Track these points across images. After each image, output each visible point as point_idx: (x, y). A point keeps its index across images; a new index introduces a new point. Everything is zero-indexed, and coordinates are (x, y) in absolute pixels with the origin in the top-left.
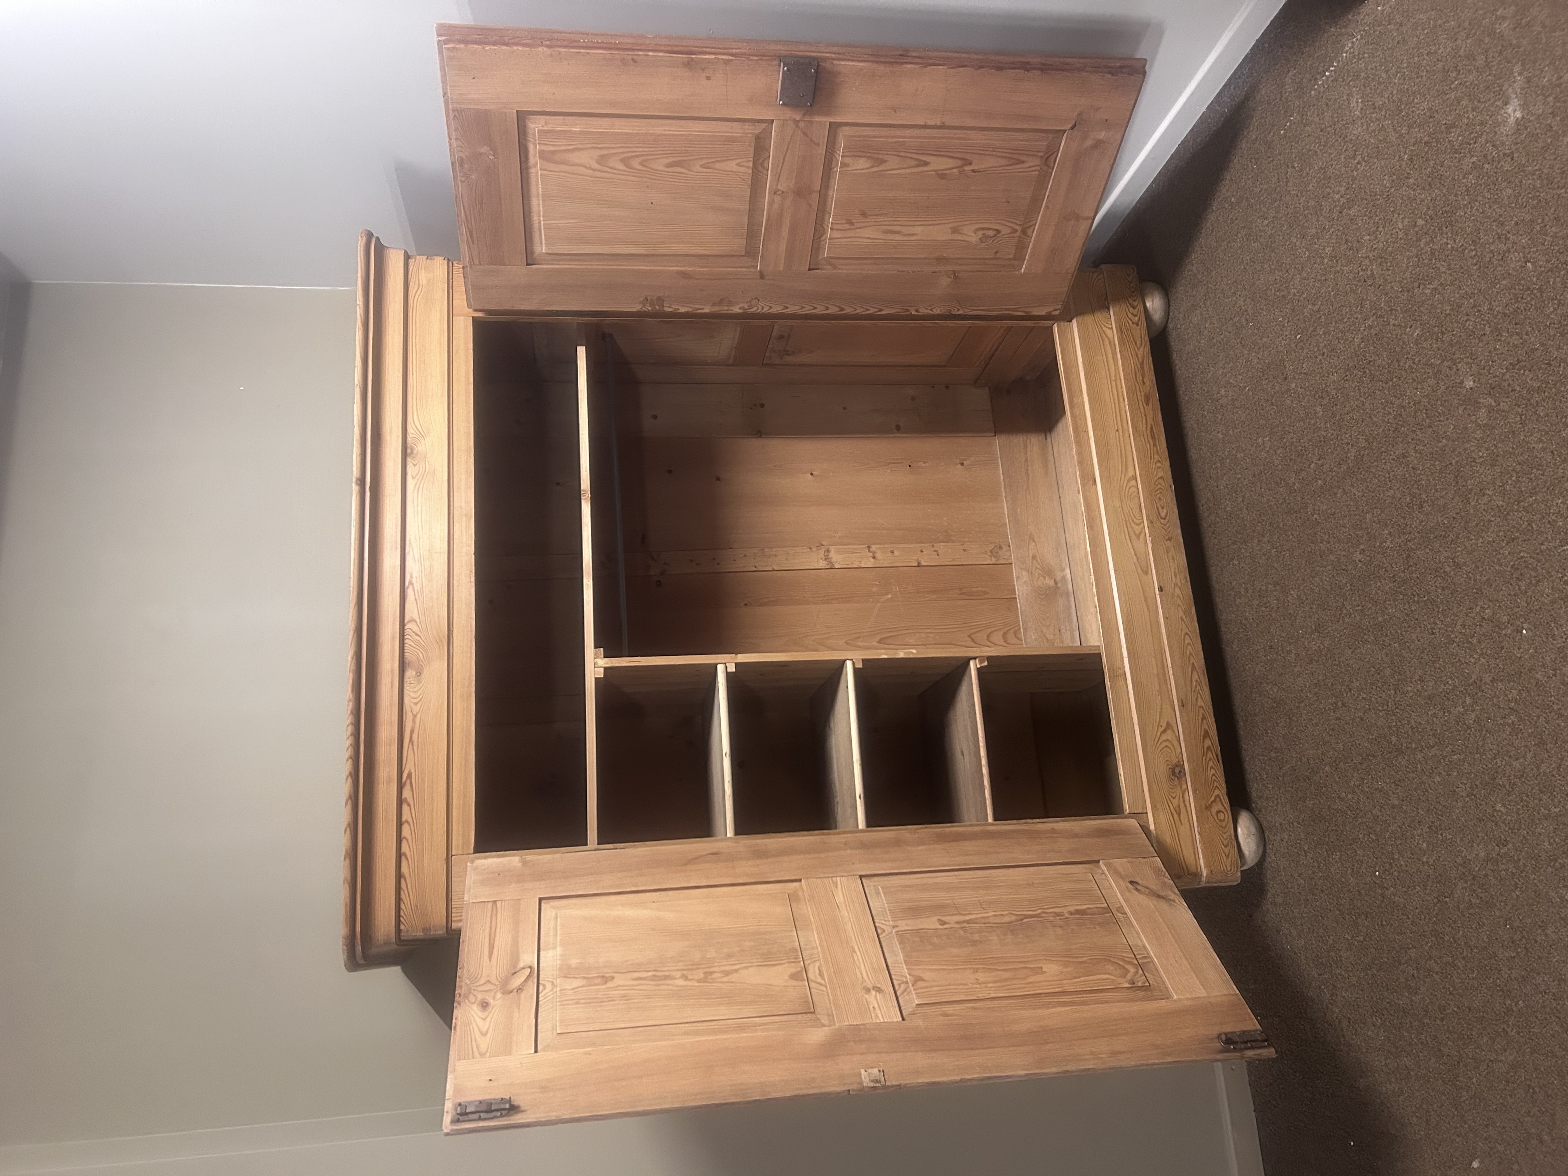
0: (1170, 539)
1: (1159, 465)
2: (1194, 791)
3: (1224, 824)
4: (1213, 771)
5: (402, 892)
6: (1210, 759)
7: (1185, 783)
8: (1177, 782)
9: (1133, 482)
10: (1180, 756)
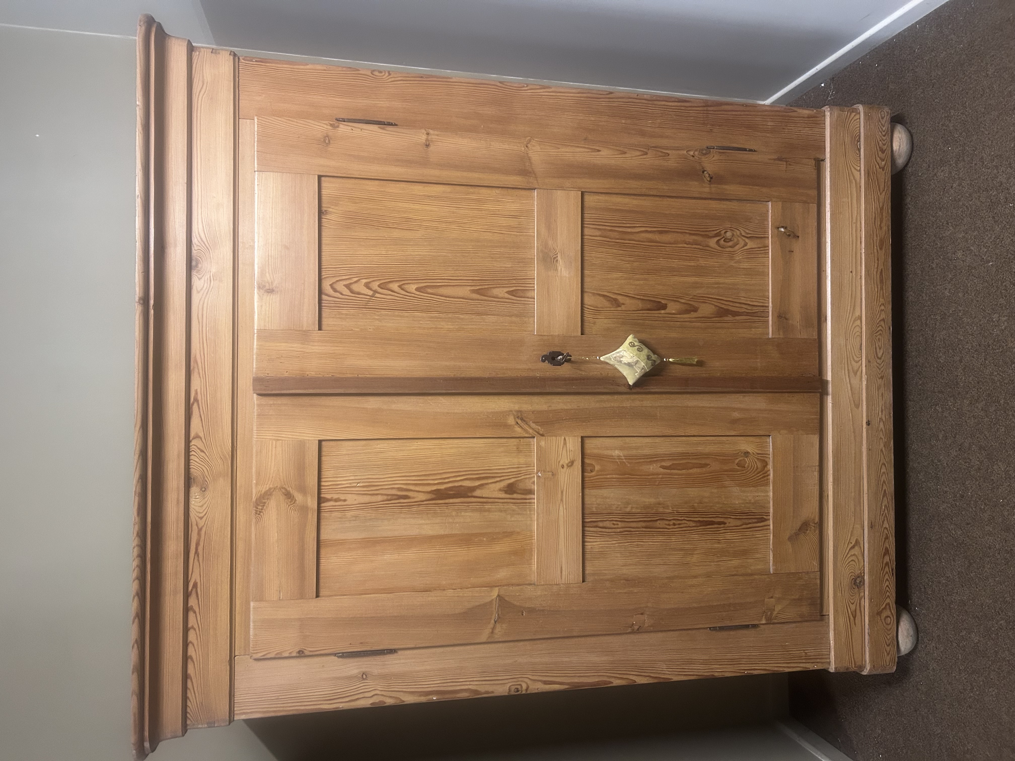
0: (882, 378)
1: (883, 307)
2: (870, 600)
3: (889, 627)
4: (887, 583)
5: (188, 691)
6: (887, 573)
7: (863, 591)
8: (856, 590)
9: (858, 322)
10: (863, 568)
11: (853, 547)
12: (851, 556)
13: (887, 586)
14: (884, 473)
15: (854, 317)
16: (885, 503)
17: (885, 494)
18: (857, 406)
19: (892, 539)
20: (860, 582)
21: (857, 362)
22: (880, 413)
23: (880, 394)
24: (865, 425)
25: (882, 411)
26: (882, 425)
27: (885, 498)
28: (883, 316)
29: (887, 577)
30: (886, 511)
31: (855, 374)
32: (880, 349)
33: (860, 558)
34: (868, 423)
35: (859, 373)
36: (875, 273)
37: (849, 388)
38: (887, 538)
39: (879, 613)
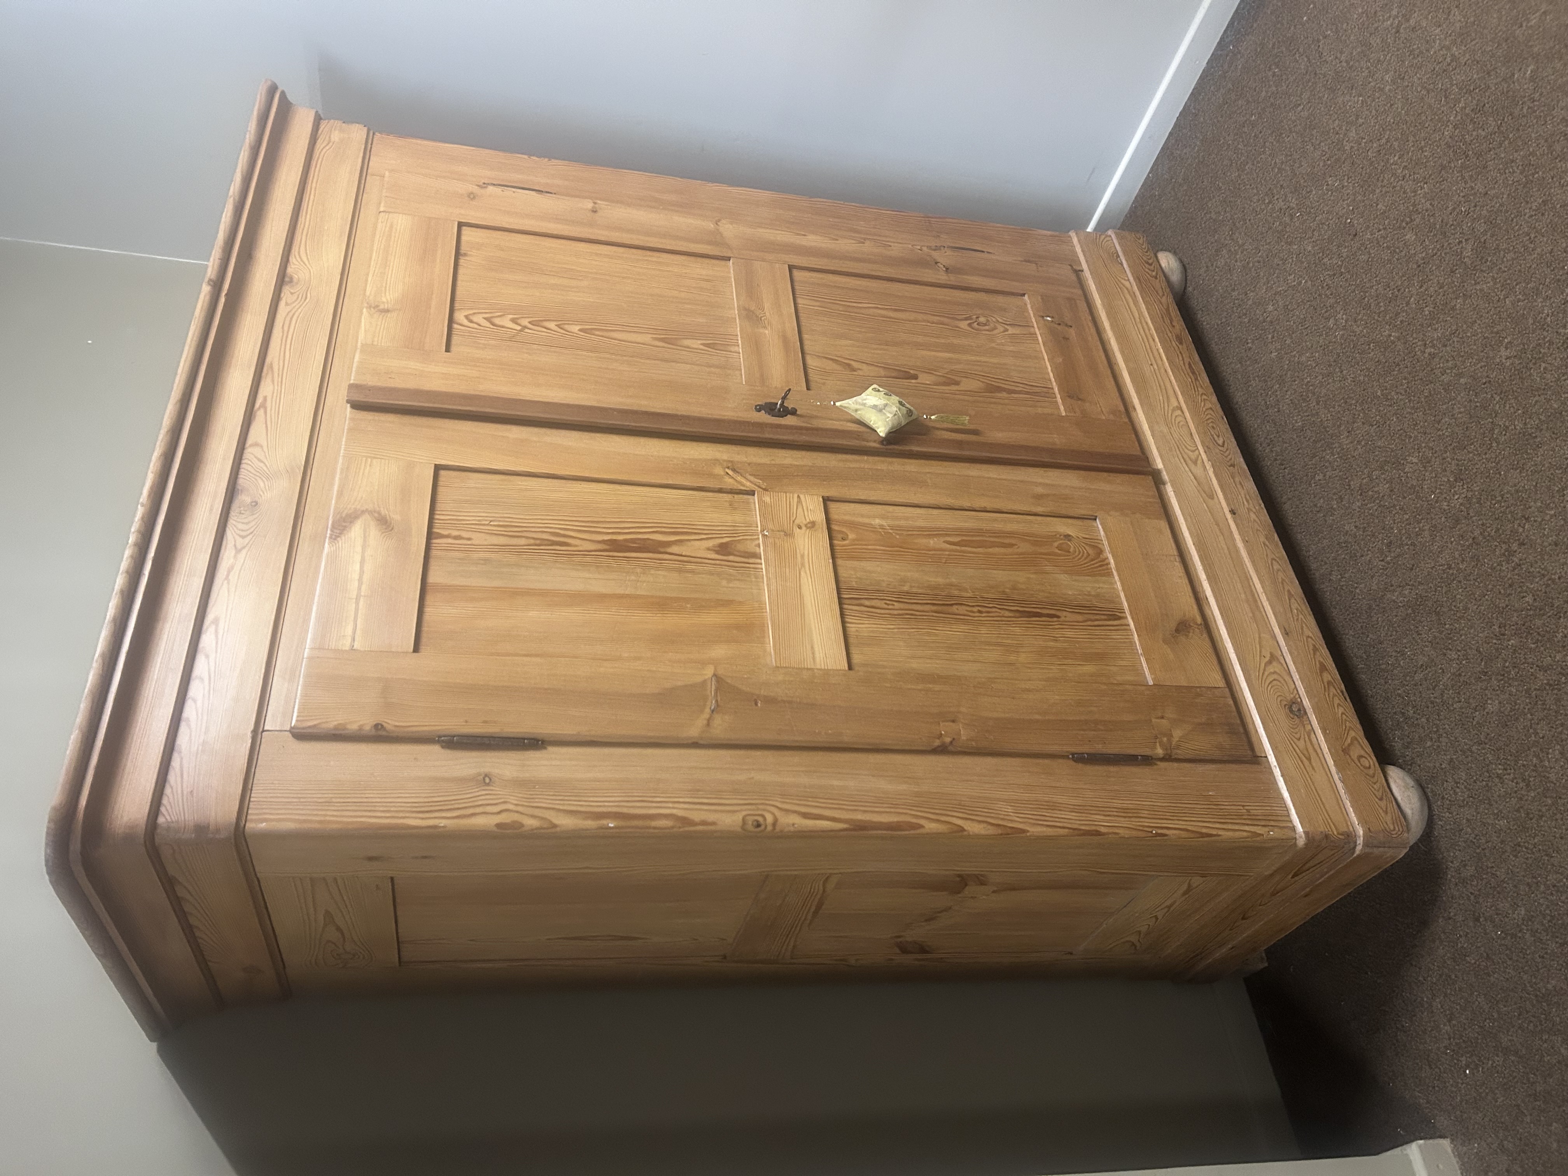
0: (1233, 466)
1: (1205, 397)
2: (1324, 730)
3: (1371, 772)
4: (1341, 710)
5: (170, 771)
6: (1334, 695)
7: (1308, 722)
8: (1297, 721)
9: (1179, 412)
10: (1296, 692)
11: (1270, 662)
12: (1271, 673)
13: (1342, 714)
14: (1278, 570)
15: (1171, 408)
16: (1295, 605)
17: (1290, 595)
18: (1211, 496)
19: (1325, 652)
20: (1299, 710)
21: (1193, 451)
22: (1245, 503)
23: (1238, 483)
24: (1229, 516)
25: (1248, 501)
26: (1253, 516)
27: (1293, 600)
28: (1209, 405)
29: (1337, 701)
30: (1301, 616)
31: (1195, 463)
32: (1218, 436)
33: (1287, 678)
34: (1233, 512)
35: (1199, 462)
36: (1182, 365)
37: (1192, 477)
38: (1315, 649)
39: (1346, 751)
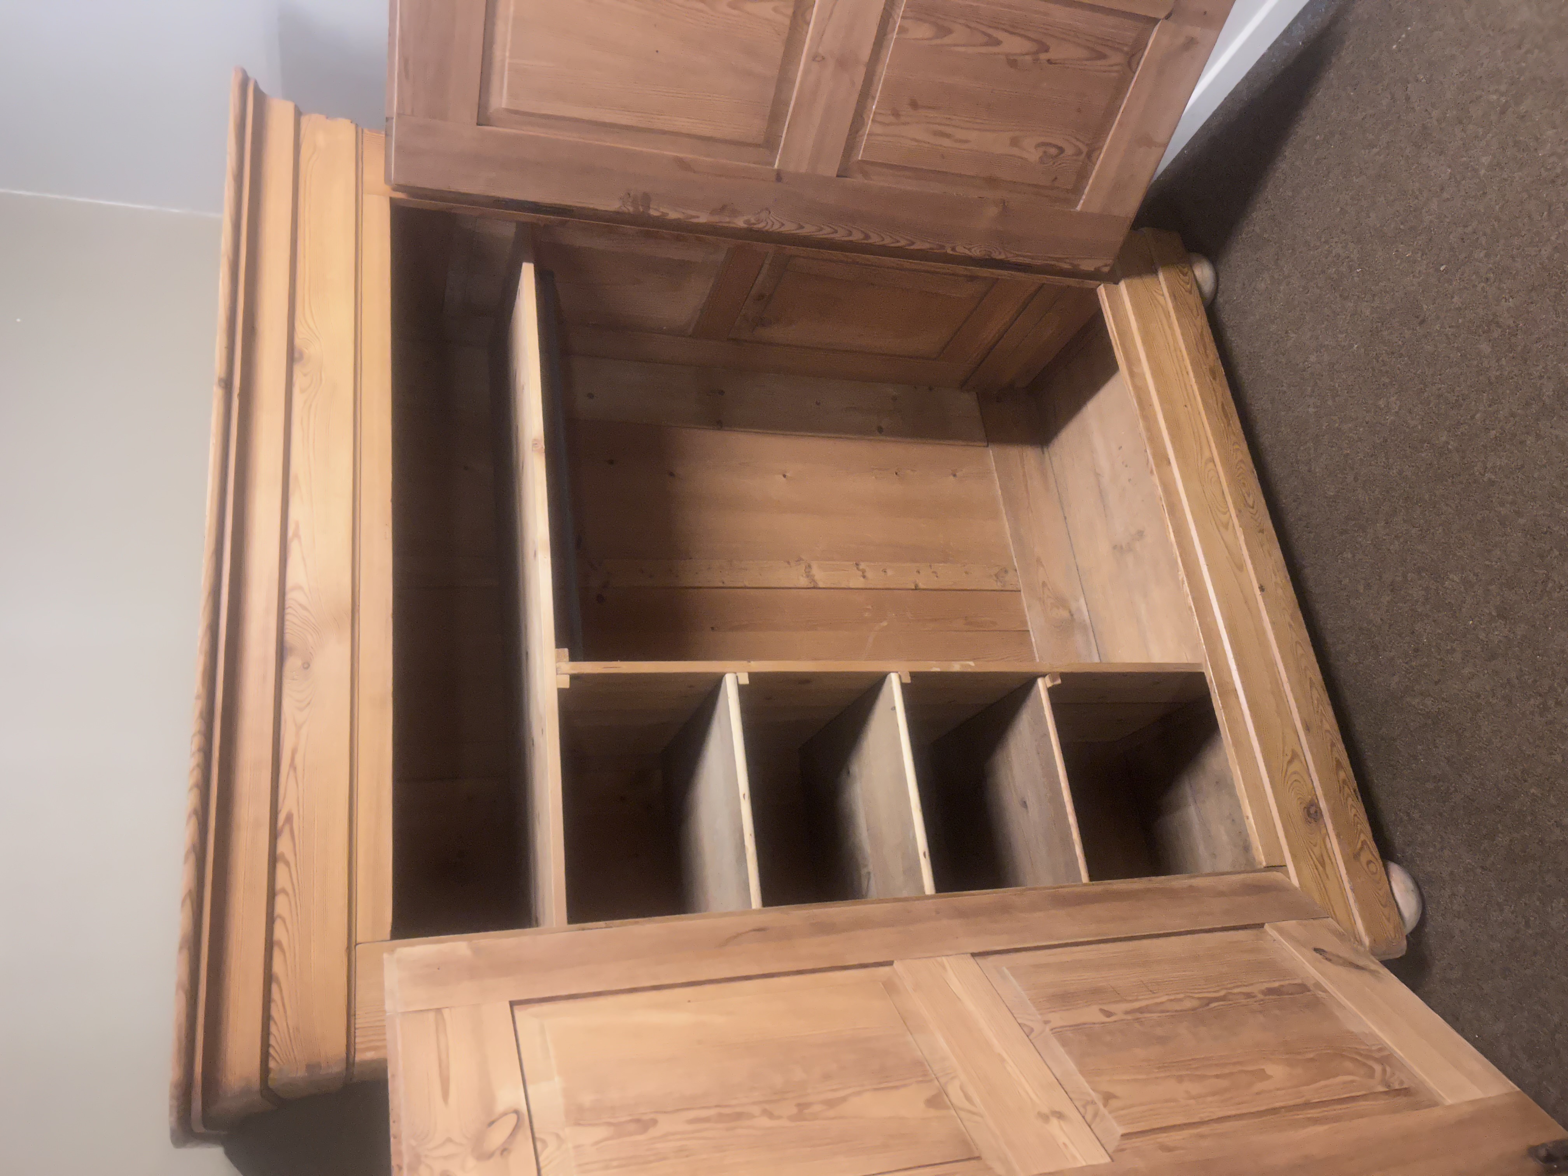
0: (1262, 531)
1: (1237, 447)
2: (1338, 836)
3: (1376, 877)
4: (1354, 811)
5: (273, 1005)
6: (1349, 796)
7: (1324, 825)
8: (1313, 824)
9: (1211, 465)
10: (1313, 792)
11: (1290, 762)
12: (1292, 774)
13: (1355, 815)
15: (1204, 459)
16: (1315, 696)
17: (1312, 684)
18: (1241, 567)
19: (1341, 746)
20: (1316, 812)
21: (1224, 512)
22: (1273, 576)
23: (1266, 552)
24: (1258, 592)
25: (1275, 574)
26: (1280, 592)
27: (1314, 690)
28: (1240, 457)
29: (1350, 802)
30: (1321, 707)
31: (1226, 526)
32: (1249, 495)
33: (1306, 777)
35: (1231, 526)
36: (1215, 405)
37: (1223, 545)
38: (1333, 745)
39: (1356, 856)
